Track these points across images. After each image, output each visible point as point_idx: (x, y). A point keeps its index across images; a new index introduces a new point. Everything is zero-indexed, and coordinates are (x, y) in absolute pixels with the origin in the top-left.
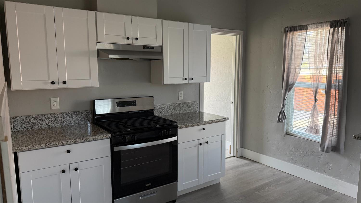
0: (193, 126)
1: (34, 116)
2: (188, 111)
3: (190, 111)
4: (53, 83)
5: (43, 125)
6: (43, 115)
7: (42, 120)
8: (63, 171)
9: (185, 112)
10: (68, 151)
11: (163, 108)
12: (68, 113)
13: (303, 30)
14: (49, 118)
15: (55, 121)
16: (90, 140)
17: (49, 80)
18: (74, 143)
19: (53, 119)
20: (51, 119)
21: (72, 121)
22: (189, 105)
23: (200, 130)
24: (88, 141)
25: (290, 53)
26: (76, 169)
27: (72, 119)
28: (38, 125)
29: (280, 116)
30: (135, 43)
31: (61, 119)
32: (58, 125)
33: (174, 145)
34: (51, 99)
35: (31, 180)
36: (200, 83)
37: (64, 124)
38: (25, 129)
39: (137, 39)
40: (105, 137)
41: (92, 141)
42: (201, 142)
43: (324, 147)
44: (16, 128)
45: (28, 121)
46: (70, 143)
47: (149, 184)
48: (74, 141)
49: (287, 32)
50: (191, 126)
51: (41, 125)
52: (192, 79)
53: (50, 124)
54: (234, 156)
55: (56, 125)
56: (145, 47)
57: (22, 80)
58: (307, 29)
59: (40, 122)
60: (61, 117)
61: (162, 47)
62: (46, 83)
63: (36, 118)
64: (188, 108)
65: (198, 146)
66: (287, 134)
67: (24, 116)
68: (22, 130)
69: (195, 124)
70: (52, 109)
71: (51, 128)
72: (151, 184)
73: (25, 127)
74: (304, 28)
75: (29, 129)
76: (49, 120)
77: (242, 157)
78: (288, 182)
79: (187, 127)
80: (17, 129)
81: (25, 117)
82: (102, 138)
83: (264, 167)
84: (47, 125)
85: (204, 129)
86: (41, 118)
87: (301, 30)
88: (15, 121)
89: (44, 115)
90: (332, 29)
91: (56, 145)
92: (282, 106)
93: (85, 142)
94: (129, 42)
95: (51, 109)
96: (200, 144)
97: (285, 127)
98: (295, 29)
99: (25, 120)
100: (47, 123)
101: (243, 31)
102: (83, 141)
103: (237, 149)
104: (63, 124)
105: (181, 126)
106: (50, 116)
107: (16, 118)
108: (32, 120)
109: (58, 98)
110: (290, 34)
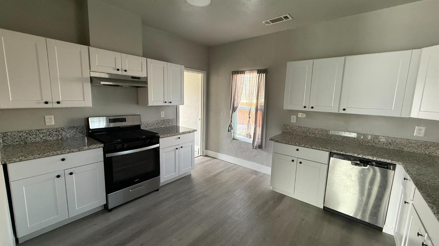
0: (172, 136)
1: (27, 132)
2: (168, 126)
3: (169, 126)
4: (46, 103)
5: (37, 139)
6: (36, 130)
7: (36, 135)
8: (58, 176)
9: (165, 126)
10: (63, 160)
11: (148, 124)
12: (63, 128)
13: (243, 73)
14: (43, 133)
15: (49, 135)
16: (84, 150)
17: (42, 100)
18: (68, 153)
19: (48, 133)
20: (46, 133)
21: (68, 135)
22: (169, 121)
23: (176, 139)
24: (82, 150)
25: (235, 88)
26: (71, 174)
27: (67, 133)
28: (31, 139)
29: (229, 128)
30: (124, 73)
31: (56, 133)
32: (53, 139)
33: (157, 150)
34: (46, 117)
35: (24, 187)
36: (177, 106)
37: (60, 138)
38: (17, 143)
39: (126, 71)
40: (97, 147)
41: (85, 150)
42: (177, 147)
43: (254, 146)
44: (6, 143)
45: (20, 136)
46: (64, 153)
47: (137, 180)
48: (69, 151)
49: (233, 74)
50: (170, 136)
51: (35, 139)
52: (171, 102)
53: (44, 138)
54: (201, 156)
55: (50, 139)
56: (133, 77)
57: (11, 100)
58: (244, 73)
59: (34, 136)
60: (56, 132)
61: (147, 78)
62: (39, 103)
63: (30, 133)
64: (168, 123)
65: (175, 150)
66: (234, 139)
67: (15, 132)
68: (14, 144)
69: (173, 135)
70: (47, 125)
71: (46, 141)
72: (139, 180)
73: (17, 141)
74: (242, 72)
75: (21, 143)
76: (44, 134)
77: (206, 156)
78: (234, 169)
79: (167, 137)
80: (8, 143)
81: (17, 132)
82: (95, 147)
83: (220, 160)
84: (41, 138)
85: (179, 138)
86: (34, 133)
87: (241, 73)
88: (5, 136)
89: (38, 130)
90: (258, 74)
91: (50, 155)
92: (230, 121)
93: (79, 151)
94: (120, 73)
95: (45, 125)
96: (177, 149)
97: (232, 135)
98: (237, 72)
99: (16, 135)
100: (41, 137)
101: (206, 72)
102: (77, 150)
103: (203, 151)
104: (58, 137)
105: (162, 136)
106: (45, 131)
107: (5, 133)
108: (25, 134)
109: (53, 116)
110: (235, 75)
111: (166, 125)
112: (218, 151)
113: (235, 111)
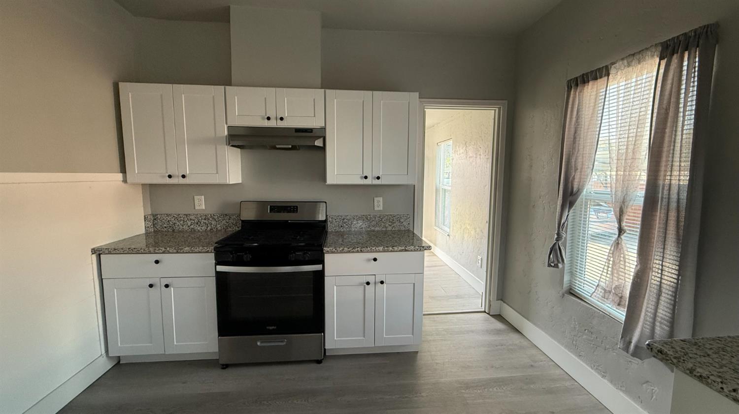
0: (353, 252)
1: (175, 216)
2: (390, 228)
3: (394, 229)
4: (170, 176)
5: (184, 227)
6: (185, 215)
7: (184, 221)
8: (151, 286)
9: (384, 229)
10: (157, 262)
11: (345, 220)
12: (214, 215)
13: (601, 77)
14: (191, 220)
15: (197, 223)
16: (185, 251)
17: (167, 173)
18: (163, 253)
19: (196, 220)
20: (194, 220)
21: (218, 226)
22: (392, 219)
23: (369, 260)
24: (182, 251)
25: (573, 130)
26: (167, 286)
27: (218, 223)
28: (179, 226)
29: (551, 256)
30: (281, 124)
31: (205, 221)
32: (201, 229)
34: (195, 197)
35: (115, 290)
37: (209, 229)
38: (166, 229)
39: (282, 119)
40: (204, 250)
41: (187, 253)
42: (371, 279)
43: (630, 342)
44: (156, 227)
45: (169, 221)
46: (158, 252)
47: (273, 327)
48: (164, 249)
49: (569, 88)
51: (183, 226)
52: (378, 178)
53: (192, 226)
54: (485, 312)
55: (198, 229)
56: (298, 130)
57: (136, 172)
58: (608, 75)
59: (182, 222)
60: (205, 220)
61: (324, 129)
62: (163, 177)
63: (177, 217)
64: (390, 224)
65: (365, 286)
66: (571, 292)
67: (164, 214)
68: (163, 229)
70: (196, 208)
71: (193, 231)
72: (275, 328)
73: (165, 227)
74: (601, 73)
75: (169, 230)
76: (192, 221)
77: (499, 317)
79: (341, 252)
80: (157, 228)
81: (166, 215)
82: (200, 251)
84: (189, 227)
85: (375, 260)
86: (182, 219)
87: (596, 79)
88: (155, 219)
89: (186, 215)
90: (663, 63)
91: (140, 252)
92: (556, 236)
93: (177, 252)
94: (272, 124)
95: (195, 208)
96: (368, 283)
97: (566, 278)
98: (584, 80)
99: (165, 219)
100: (189, 224)
101: (506, 102)
102: (175, 251)
103: (490, 301)
104: (207, 228)
106: (192, 217)
107: (156, 215)
108: (173, 219)
109: (203, 197)
110: (575, 92)
111: (386, 227)
112: (526, 315)
113: (571, 204)
